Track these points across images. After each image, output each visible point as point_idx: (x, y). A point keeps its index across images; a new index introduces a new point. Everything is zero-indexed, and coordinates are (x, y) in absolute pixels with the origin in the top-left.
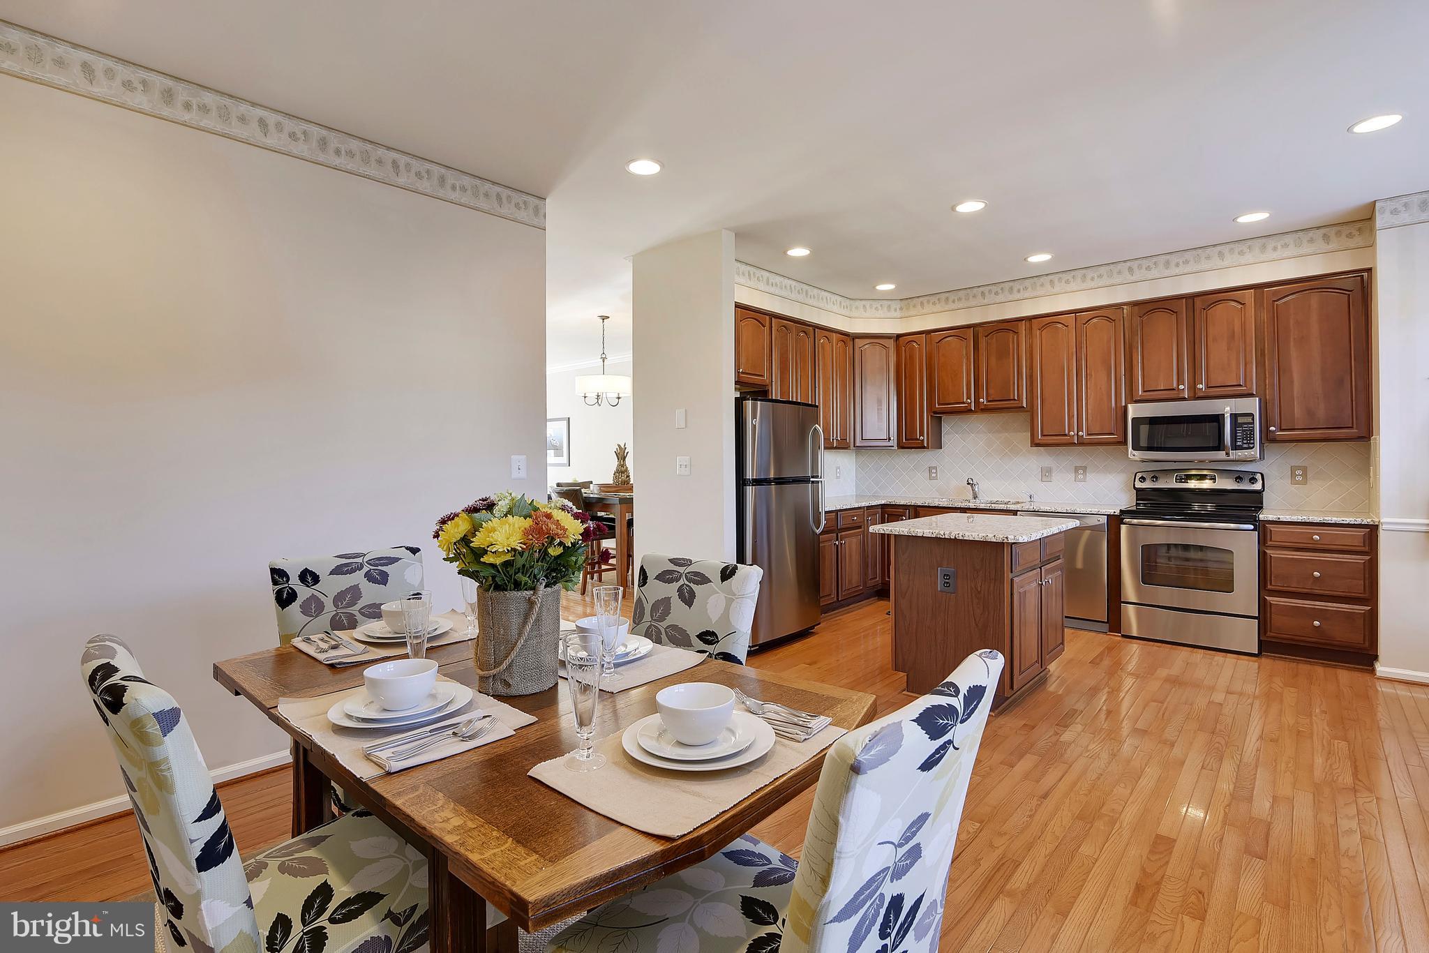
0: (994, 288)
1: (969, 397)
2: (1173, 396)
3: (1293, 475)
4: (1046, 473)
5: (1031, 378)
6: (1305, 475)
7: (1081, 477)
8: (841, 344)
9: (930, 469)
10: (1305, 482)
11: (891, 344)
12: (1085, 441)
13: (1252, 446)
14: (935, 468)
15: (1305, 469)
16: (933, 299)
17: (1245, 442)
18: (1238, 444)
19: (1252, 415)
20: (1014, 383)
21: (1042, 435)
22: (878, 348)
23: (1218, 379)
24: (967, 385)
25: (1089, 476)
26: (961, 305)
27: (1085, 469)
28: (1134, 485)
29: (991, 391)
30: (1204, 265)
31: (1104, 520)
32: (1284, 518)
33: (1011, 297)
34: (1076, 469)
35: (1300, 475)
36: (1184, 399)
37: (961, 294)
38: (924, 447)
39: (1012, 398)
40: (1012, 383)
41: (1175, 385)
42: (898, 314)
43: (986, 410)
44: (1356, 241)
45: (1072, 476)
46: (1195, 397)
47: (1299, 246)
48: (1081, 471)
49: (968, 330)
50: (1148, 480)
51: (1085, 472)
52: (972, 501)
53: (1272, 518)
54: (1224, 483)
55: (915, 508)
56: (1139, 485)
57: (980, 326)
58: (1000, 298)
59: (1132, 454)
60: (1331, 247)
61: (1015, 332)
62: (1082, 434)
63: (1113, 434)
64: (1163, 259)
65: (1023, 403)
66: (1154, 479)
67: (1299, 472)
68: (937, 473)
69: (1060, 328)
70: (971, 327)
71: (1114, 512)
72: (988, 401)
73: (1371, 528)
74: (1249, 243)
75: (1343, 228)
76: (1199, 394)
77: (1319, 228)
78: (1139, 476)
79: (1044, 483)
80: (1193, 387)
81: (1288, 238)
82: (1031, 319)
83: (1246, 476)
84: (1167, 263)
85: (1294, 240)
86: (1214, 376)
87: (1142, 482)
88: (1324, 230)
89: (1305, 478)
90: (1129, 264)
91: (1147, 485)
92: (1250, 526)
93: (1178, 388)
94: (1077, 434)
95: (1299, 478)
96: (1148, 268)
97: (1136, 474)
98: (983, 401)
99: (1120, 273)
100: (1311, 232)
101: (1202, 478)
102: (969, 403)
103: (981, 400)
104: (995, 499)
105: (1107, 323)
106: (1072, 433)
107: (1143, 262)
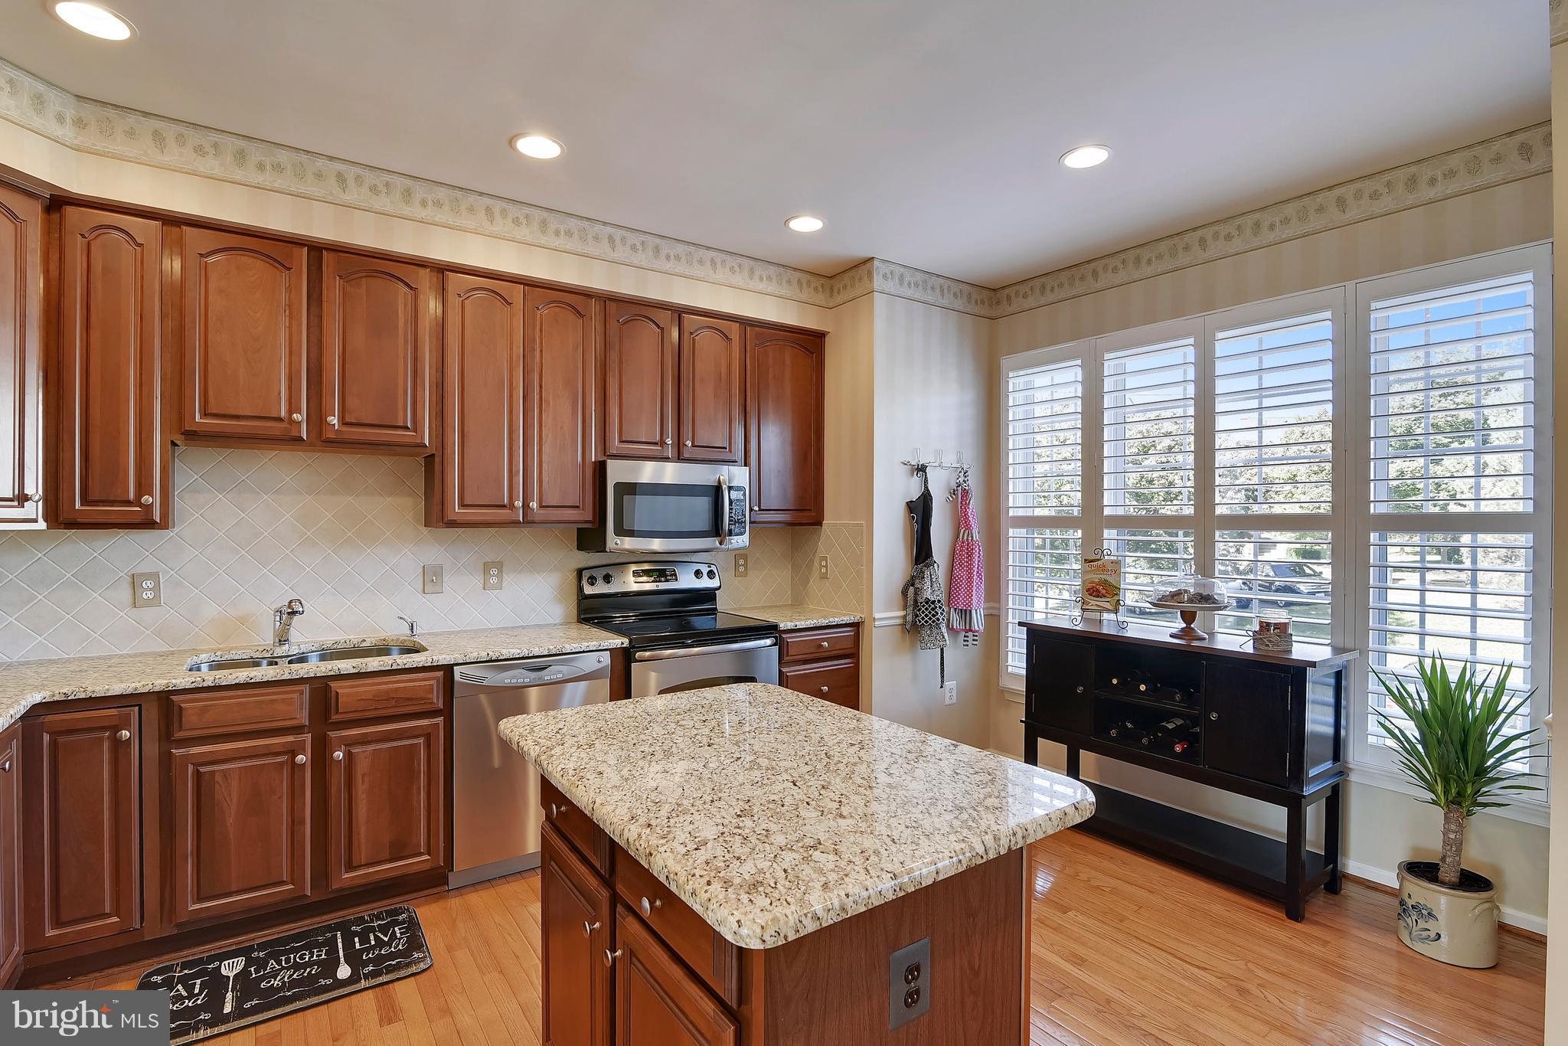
0: (370, 178)
1: (293, 408)
2: (656, 454)
3: (736, 565)
4: (431, 578)
5: (440, 387)
6: (745, 565)
7: (493, 580)
9: (135, 582)
10: (745, 575)
11: (31, 213)
12: (537, 519)
13: (743, 530)
14: (155, 576)
15: (746, 557)
16: (194, 137)
17: (737, 525)
18: (731, 527)
19: (742, 489)
20: (406, 392)
21: (462, 505)
23: (705, 436)
24: (290, 379)
25: (508, 579)
26: (280, 183)
27: (500, 566)
28: (580, 589)
29: (352, 402)
30: (697, 271)
31: (606, 659)
32: (801, 624)
33: (406, 210)
34: (486, 568)
36: (666, 459)
37: (284, 157)
38: (148, 524)
39: (400, 423)
40: (401, 394)
41: (658, 438)
42: (67, 132)
43: (323, 441)
44: (820, 298)
45: (477, 581)
46: (679, 458)
47: (779, 283)
48: (494, 571)
49: (296, 249)
50: (600, 581)
51: (500, 571)
52: (280, 651)
53: (790, 625)
54: (686, 580)
55: (165, 700)
56: (589, 590)
57: (327, 249)
58: (382, 203)
59: (613, 541)
60: (804, 296)
61: (411, 287)
62: (534, 505)
63: (578, 507)
64: (652, 241)
65: (423, 438)
66: (607, 579)
67: (742, 562)
68: (156, 589)
69: (498, 302)
70: (305, 245)
71: (622, 643)
72: (344, 422)
73: (856, 626)
74: (740, 260)
75: (812, 279)
76: (686, 455)
77: (795, 269)
78: (586, 575)
79: (427, 596)
80: (679, 445)
81: (772, 269)
82: (442, 270)
83: (705, 569)
84: (657, 250)
85: (777, 276)
86: (699, 432)
87: (592, 584)
88: (798, 275)
89: (746, 569)
90: (609, 230)
91: (600, 588)
92: (768, 642)
93: (662, 443)
94: (525, 506)
95: (742, 569)
96: (633, 248)
97: (580, 573)
98: (334, 420)
99: (596, 238)
100: (790, 272)
101: (661, 575)
102: (291, 421)
103: (330, 419)
104: (331, 637)
105: (571, 317)
106: (519, 503)
107: (628, 235)
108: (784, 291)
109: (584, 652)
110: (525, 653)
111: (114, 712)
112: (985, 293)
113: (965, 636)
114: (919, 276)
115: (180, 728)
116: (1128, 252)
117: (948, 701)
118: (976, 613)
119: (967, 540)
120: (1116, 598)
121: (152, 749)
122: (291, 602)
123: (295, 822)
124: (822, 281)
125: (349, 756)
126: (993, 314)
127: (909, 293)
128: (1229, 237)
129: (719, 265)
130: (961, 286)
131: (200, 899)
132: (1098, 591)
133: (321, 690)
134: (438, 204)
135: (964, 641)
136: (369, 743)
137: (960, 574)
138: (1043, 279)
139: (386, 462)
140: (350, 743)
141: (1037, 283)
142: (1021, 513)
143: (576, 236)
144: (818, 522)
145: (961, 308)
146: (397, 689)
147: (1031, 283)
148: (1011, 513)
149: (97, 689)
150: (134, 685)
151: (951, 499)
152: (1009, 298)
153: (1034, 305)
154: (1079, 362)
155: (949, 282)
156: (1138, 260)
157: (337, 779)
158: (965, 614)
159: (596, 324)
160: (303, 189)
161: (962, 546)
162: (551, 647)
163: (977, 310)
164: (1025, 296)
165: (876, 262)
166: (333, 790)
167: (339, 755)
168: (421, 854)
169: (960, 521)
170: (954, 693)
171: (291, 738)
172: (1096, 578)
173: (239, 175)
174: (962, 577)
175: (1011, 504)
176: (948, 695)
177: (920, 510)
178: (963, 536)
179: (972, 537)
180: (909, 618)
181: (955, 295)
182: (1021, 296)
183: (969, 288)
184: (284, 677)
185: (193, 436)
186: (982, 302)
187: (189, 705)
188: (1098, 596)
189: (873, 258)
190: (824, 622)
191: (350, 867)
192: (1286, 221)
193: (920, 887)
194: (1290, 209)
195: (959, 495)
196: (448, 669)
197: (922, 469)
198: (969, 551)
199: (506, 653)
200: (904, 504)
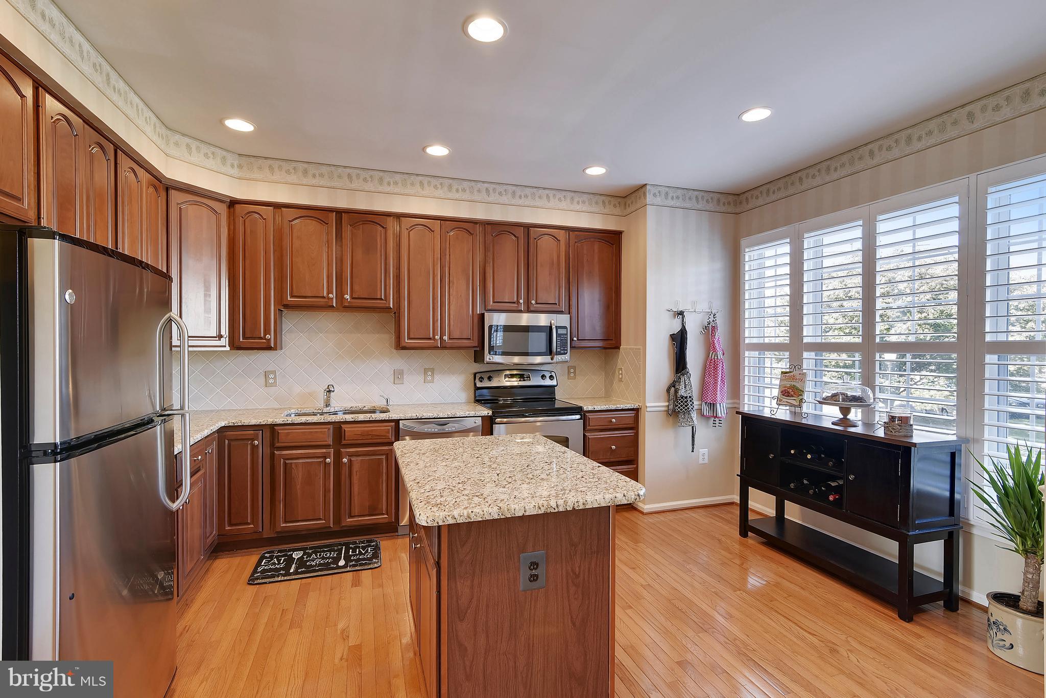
0: (363, 174)
1: (330, 292)
2: (515, 309)
3: (569, 373)
4: (398, 376)
5: (398, 278)
6: (575, 373)
7: (429, 378)
8: (151, 190)
9: (266, 375)
10: (574, 378)
11: (222, 209)
12: (448, 345)
13: (566, 352)
14: (274, 372)
15: (574, 368)
16: (285, 165)
17: (562, 348)
18: (558, 350)
19: (565, 328)
20: (381, 281)
21: (409, 338)
22: (205, 211)
23: (543, 297)
24: (328, 277)
25: (437, 377)
26: (322, 182)
27: (432, 370)
28: (475, 384)
29: (356, 287)
30: (538, 203)
31: (478, 421)
32: (598, 408)
33: (380, 189)
34: (426, 371)
35: (571, 371)
36: (520, 311)
37: (324, 170)
38: (269, 348)
39: (379, 297)
40: (379, 281)
41: (515, 299)
42: (235, 172)
43: (345, 308)
44: (617, 211)
45: (421, 378)
46: (529, 311)
47: (590, 204)
48: (429, 373)
49: (330, 214)
50: (486, 380)
51: (433, 373)
52: (326, 410)
53: (590, 408)
54: (536, 381)
55: (272, 428)
56: (479, 385)
57: (344, 212)
58: (369, 186)
59: (488, 358)
60: (606, 211)
61: (383, 227)
62: (446, 338)
63: (470, 339)
64: (511, 188)
65: (389, 304)
66: (490, 378)
67: (572, 370)
68: (275, 378)
69: (427, 232)
70: (334, 211)
71: (488, 413)
72: (352, 298)
73: (637, 410)
74: (564, 193)
75: (612, 199)
76: (532, 309)
77: (601, 195)
78: (478, 376)
79: (396, 385)
80: (528, 302)
81: (585, 197)
82: (399, 216)
83: (548, 375)
84: (514, 193)
85: (589, 200)
86: (540, 294)
87: (481, 381)
88: (603, 198)
89: (575, 375)
90: (486, 185)
91: (486, 384)
92: (578, 417)
93: (518, 302)
94: (441, 338)
95: (572, 375)
96: (500, 194)
97: (475, 374)
98: (347, 297)
99: (479, 191)
100: (597, 197)
101: (521, 377)
102: (329, 298)
103: (346, 296)
104: (348, 405)
105: (466, 235)
106: (437, 337)
107: (497, 187)
108: (595, 209)
109: (466, 417)
110: (435, 416)
111: (252, 432)
112: (731, 198)
113: (714, 421)
114: (680, 192)
115: (278, 442)
116: (822, 164)
117: (701, 462)
118: (720, 406)
119: (714, 358)
120: (801, 397)
121: (268, 451)
122: (328, 386)
123: (326, 491)
124: (619, 200)
125: (350, 461)
126: (738, 210)
127: (672, 203)
128: (889, 148)
129: (551, 198)
130: (712, 195)
131: (286, 522)
132: (788, 392)
133: (338, 428)
134: (396, 183)
135: (713, 423)
136: (359, 456)
137: (709, 380)
138: (768, 186)
139: (376, 316)
140: (351, 455)
141: (764, 188)
142: (755, 341)
143: (468, 191)
144: (617, 347)
145: (712, 209)
146: (372, 430)
147: (761, 189)
148: (747, 341)
149: (245, 421)
150: (259, 421)
151: (704, 332)
152: (747, 199)
153: (762, 203)
154: (788, 240)
155: (702, 193)
156: (828, 169)
157: (345, 471)
158: (712, 406)
159: (479, 238)
160: (333, 184)
161: (711, 363)
162: (449, 414)
163: (723, 209)
164: (757, 198)
165: (648, 187)
166: (343, 477)
167: (345, 460)
168: (383, 514)
169: (710, 346)
170: (706, 457)
171: (324, 451)
172: (788, 384)
173: (305, 181)
174: (710, 382)
175: (747, 335)
176: (701, 457)
177: (679, 340)
178: (712, 356)
179: (717, 357)
180: (671, 407)
181: (707, 201)
182: (754, 198)
183: (719, 195)
184: (321, 421)
185: (287, 306)
186: (729, 203)
187: (282, 431)
188: (788, 396)
189: (646, 184)
190: (613, 407)
191: (351, 516)
192: (930, 133)
193: (514, 516)
194: (932, 125)
195: (709, 330)
196: (397, 422)
197: (681, 313)
198: (716, 366)
199: (426, 415)
200: (668, 336)
